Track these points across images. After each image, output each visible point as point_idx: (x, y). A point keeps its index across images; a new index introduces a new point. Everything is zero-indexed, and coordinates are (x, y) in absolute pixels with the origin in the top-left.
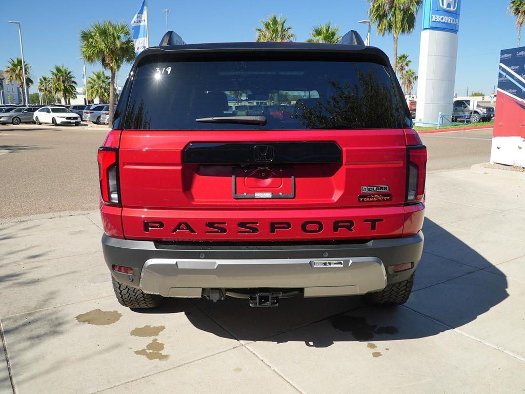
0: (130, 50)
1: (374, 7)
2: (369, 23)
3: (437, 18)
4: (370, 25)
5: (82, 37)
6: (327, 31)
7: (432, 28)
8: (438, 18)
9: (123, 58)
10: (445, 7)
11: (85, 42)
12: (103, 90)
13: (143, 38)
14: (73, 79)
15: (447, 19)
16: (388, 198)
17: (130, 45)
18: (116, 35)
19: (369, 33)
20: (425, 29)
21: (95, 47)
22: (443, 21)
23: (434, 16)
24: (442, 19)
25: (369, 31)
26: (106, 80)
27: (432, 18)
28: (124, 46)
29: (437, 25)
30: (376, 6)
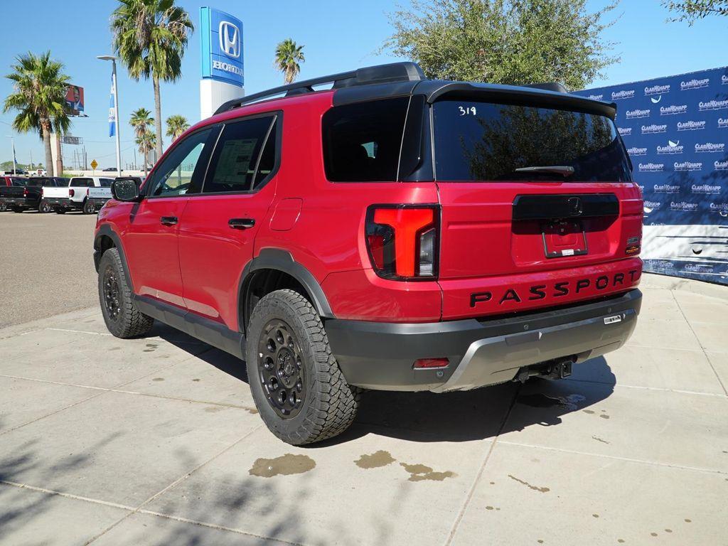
1: (122, 38)
2: (114, 60)
3: (219, 65)
4: (114, 64)
6: (44, 64)
7: (214, 77)
8: (221, 65)
10: (227, 51)
15: (231, 68)
19: (114, 75)
20: (204, 78)
22: (227, 69)
23: (215, 62)
24: (225, 66)
25: (115, 72)
27: (213, 65)
29: (219, 74)
30: (125, 37)
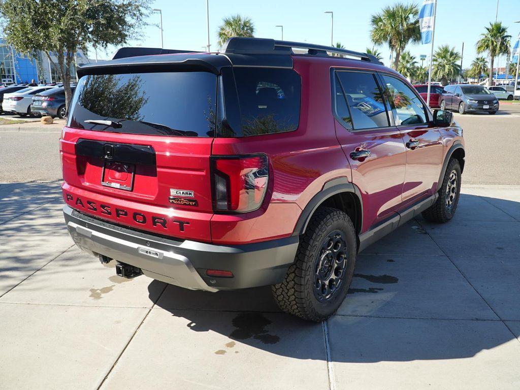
0: (417, 31)
5: (373, 21)
9: (408, 40)
11: (375, 26)
12: (406, 70)
13: (429, 18)
14: (381, 60)
16: (193, 203)
17: (417, 25)
18: (403, 16)
21: (382, 30)
26: (410, 60)
28: (411, 27)
